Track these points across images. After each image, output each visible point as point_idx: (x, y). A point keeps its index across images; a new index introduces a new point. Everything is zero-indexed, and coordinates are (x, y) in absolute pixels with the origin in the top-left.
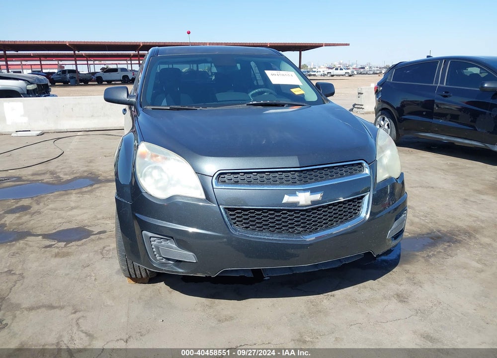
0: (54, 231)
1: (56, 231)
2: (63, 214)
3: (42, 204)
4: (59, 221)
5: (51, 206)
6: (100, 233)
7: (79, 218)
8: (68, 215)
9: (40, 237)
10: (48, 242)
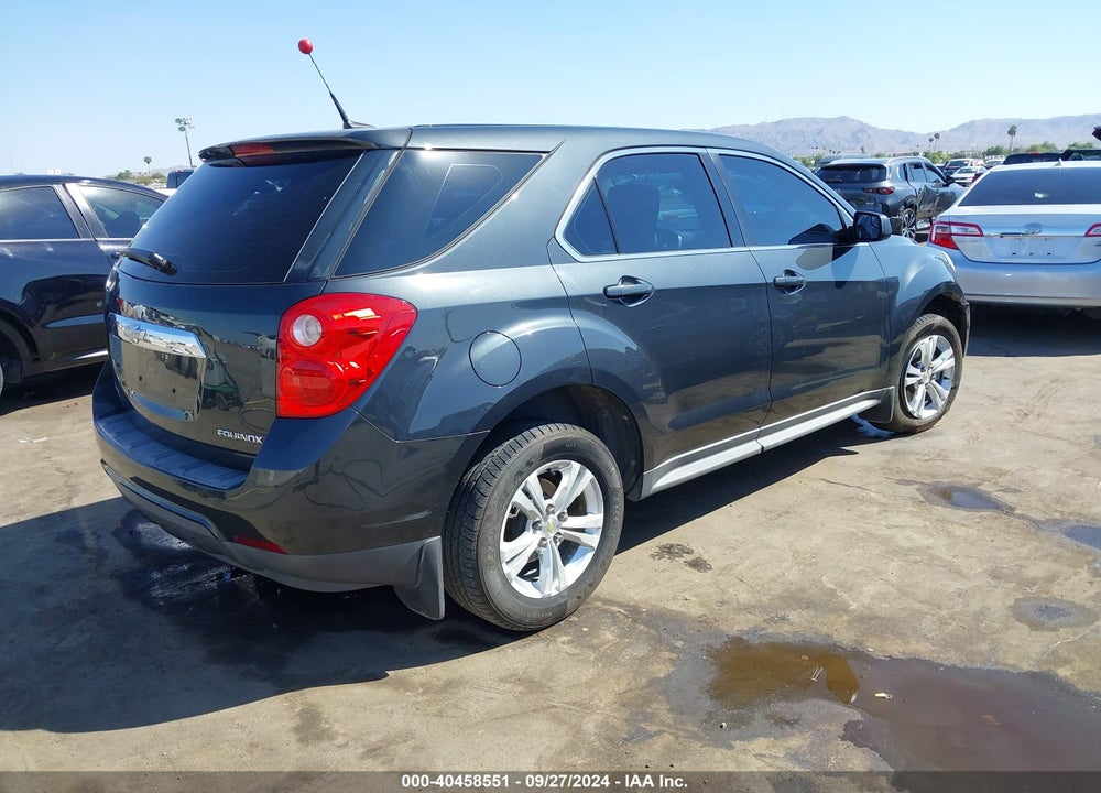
0: (985, 514)
1: (982, 513)
2: (939, 545)
3: (975, 606)
4: (959, 531)
5: (952, 585)
6: (909, 483)
7: (920, 522)
8: (932, 536)
9: (1017, 512)
10: (1009, 499)
